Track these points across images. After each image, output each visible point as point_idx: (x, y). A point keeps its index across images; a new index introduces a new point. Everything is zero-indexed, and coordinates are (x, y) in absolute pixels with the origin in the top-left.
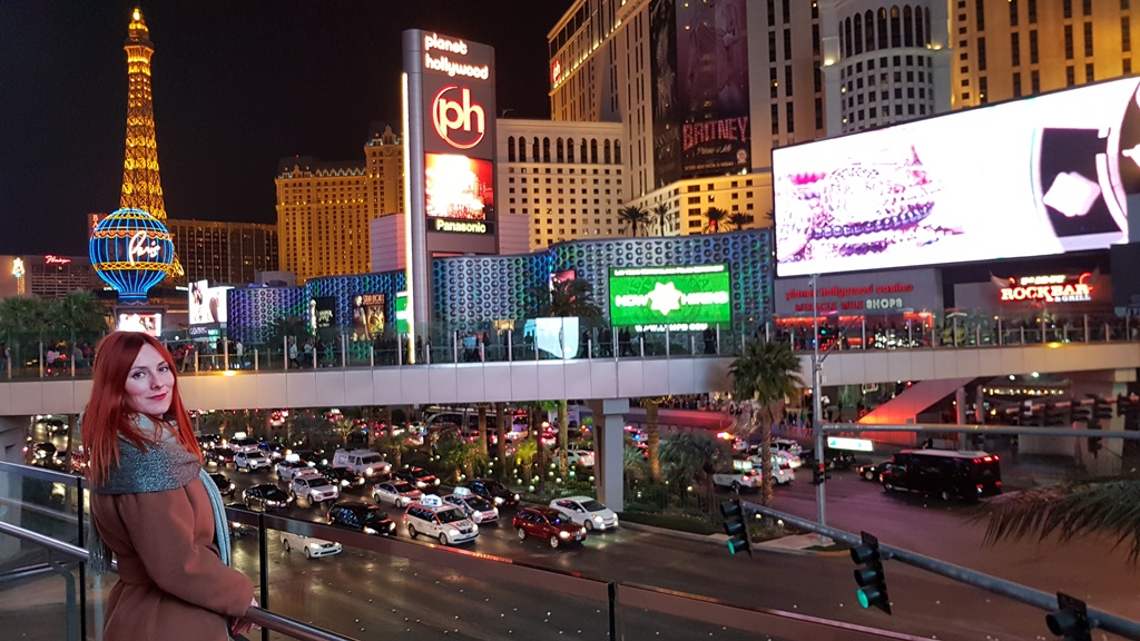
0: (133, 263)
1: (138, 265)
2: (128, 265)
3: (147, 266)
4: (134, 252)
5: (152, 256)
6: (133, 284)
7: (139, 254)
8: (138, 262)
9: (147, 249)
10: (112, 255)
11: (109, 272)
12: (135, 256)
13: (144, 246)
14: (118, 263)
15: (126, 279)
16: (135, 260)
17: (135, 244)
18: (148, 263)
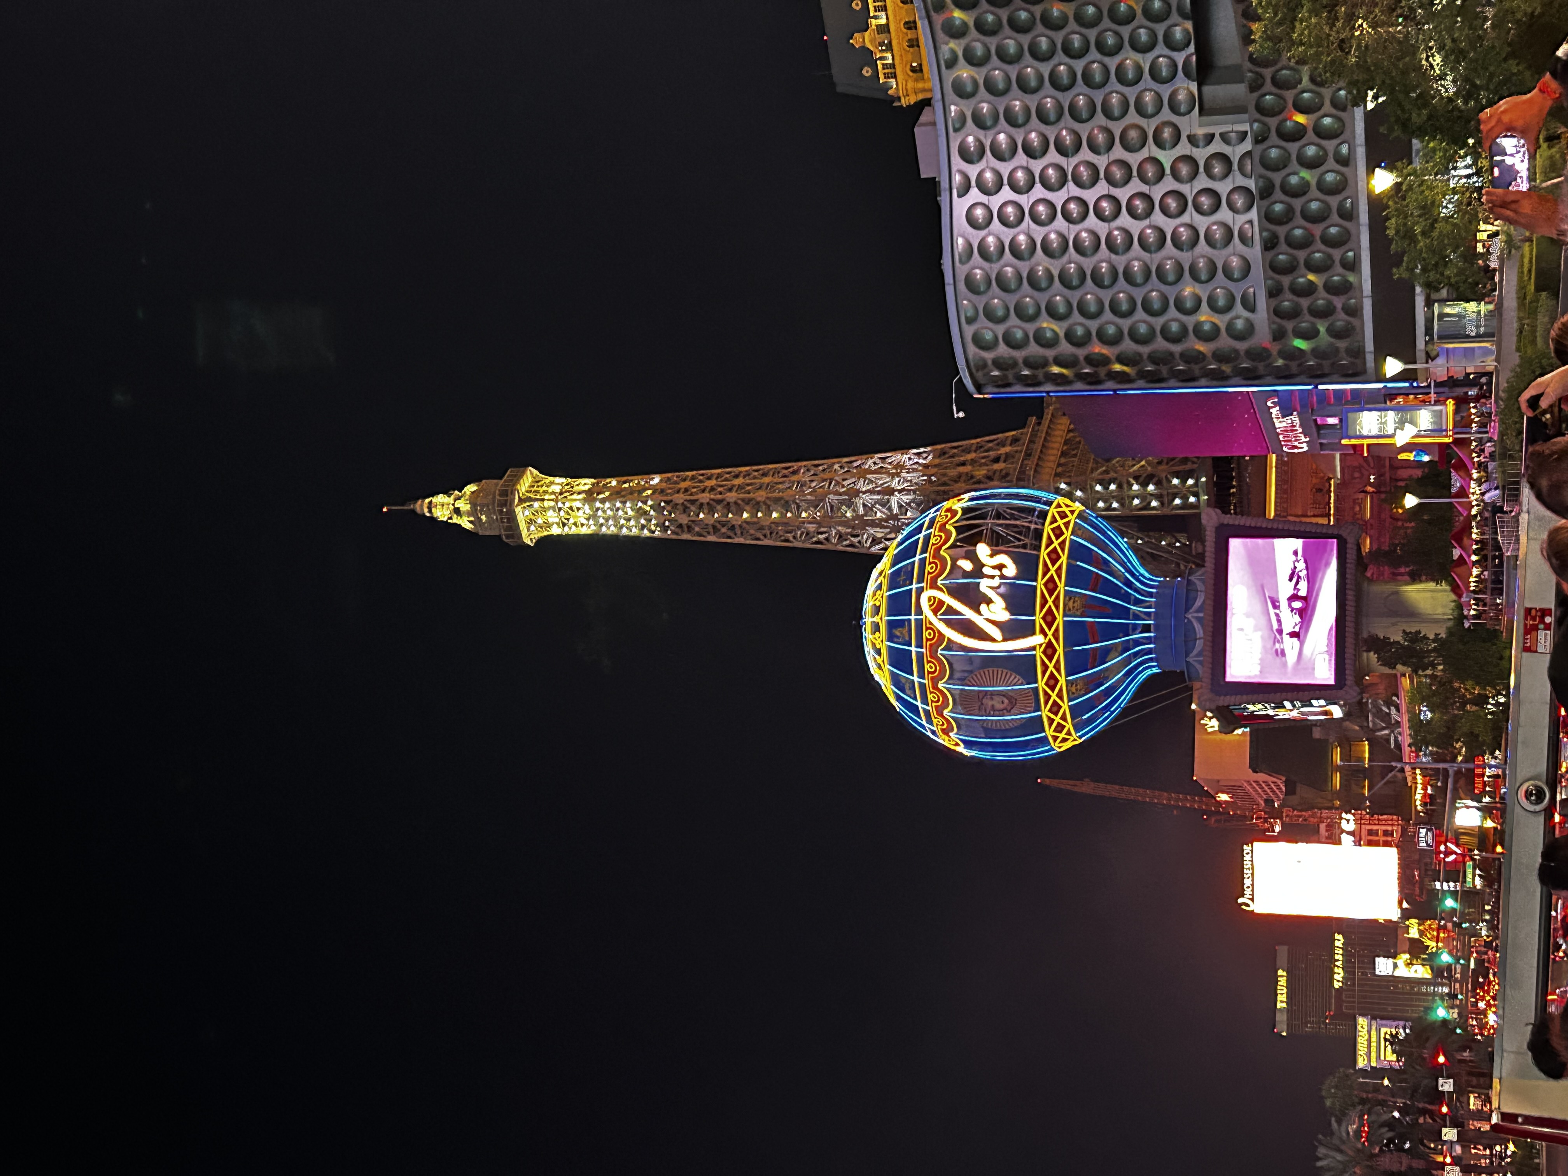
0: (1037, 640)
1: (1050, 618)
2: (1050, 650)
3: (1051, 586)
4: (995, 633)
5: (1011, 570)
6: (1125, 630)
7: (1004, 616)
8: (1038, 618)
9: (985, 585)
10: (1012, 701)
11: (1075, 711)
12: (1011, 631)
13: (975, 599)
14: (1041, 684)
15: (1103, 655)
16: (1028, 630)
17: (969, 629)
18: (1040, 584)
